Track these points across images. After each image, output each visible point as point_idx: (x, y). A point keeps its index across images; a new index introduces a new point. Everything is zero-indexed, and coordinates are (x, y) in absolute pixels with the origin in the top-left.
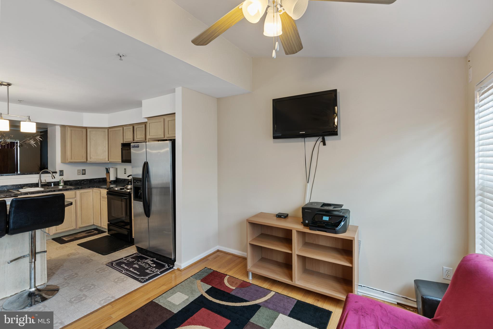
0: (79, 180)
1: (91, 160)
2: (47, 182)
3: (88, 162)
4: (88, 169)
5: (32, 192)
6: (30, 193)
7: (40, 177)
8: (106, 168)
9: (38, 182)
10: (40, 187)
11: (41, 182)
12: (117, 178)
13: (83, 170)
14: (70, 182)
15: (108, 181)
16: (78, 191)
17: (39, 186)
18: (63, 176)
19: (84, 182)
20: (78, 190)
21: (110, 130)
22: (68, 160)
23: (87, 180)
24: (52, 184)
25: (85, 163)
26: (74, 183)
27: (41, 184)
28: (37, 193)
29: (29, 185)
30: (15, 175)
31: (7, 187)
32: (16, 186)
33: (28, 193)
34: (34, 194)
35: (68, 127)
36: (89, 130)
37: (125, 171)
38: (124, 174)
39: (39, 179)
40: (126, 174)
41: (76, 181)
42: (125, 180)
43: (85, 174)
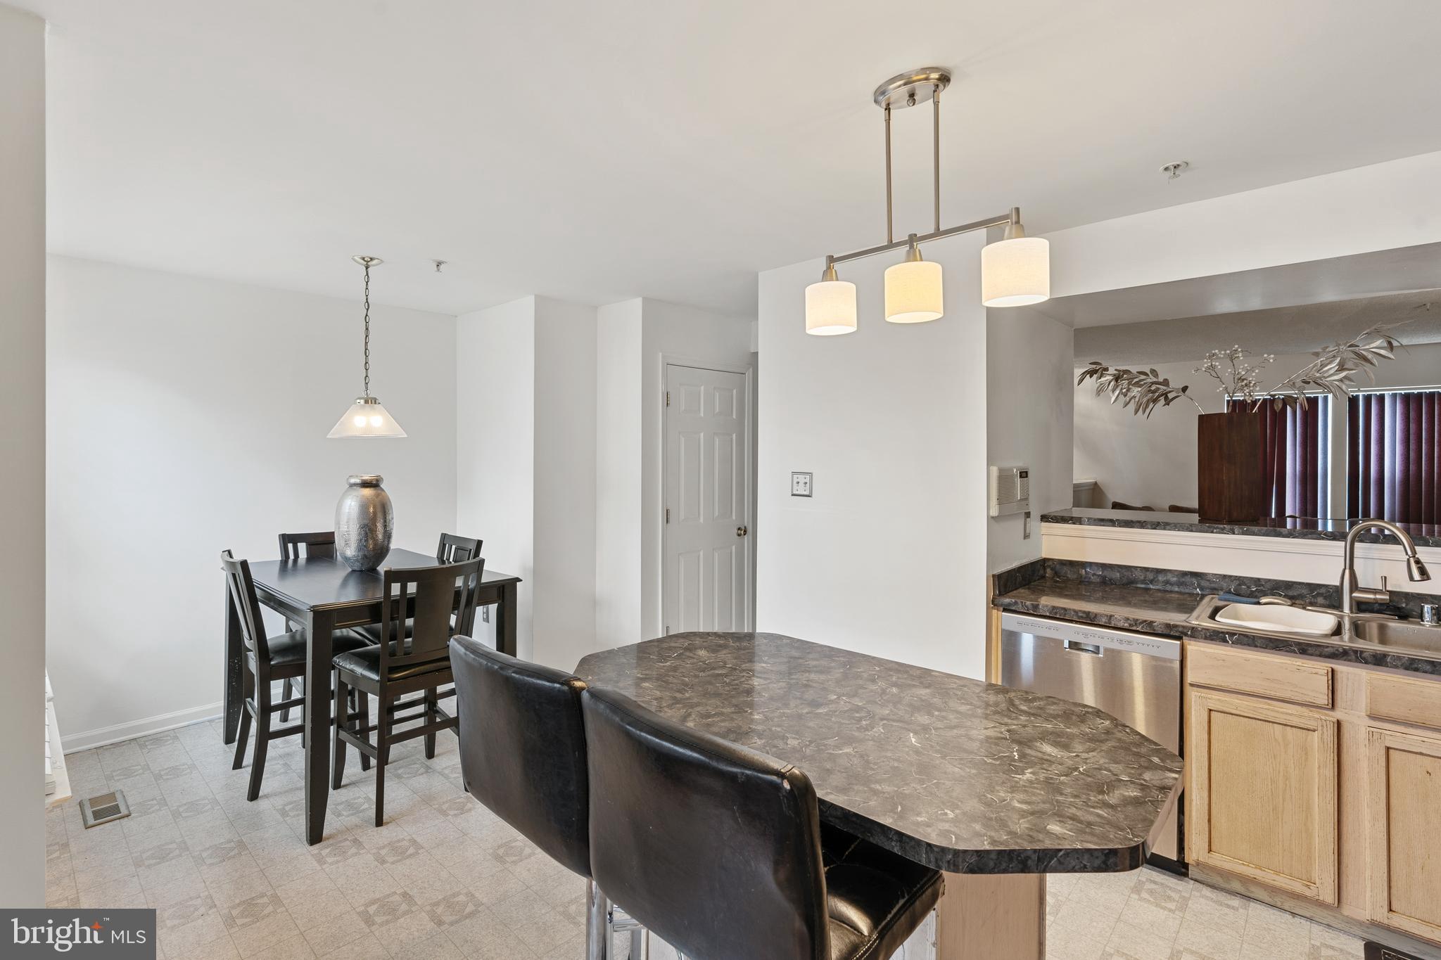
10: (1345, 610)
11: (1355, 587)
17: (1343, 608)
24: (1428, 607)
27: (1354, 595)
28: (1271, 645)
29: (1298, 593)
30: (1234, 534)
31: (1204, 583)
32: (1240, 585)
33: (1227, 633)
34: (1256, 646)
39: (1346, 569)
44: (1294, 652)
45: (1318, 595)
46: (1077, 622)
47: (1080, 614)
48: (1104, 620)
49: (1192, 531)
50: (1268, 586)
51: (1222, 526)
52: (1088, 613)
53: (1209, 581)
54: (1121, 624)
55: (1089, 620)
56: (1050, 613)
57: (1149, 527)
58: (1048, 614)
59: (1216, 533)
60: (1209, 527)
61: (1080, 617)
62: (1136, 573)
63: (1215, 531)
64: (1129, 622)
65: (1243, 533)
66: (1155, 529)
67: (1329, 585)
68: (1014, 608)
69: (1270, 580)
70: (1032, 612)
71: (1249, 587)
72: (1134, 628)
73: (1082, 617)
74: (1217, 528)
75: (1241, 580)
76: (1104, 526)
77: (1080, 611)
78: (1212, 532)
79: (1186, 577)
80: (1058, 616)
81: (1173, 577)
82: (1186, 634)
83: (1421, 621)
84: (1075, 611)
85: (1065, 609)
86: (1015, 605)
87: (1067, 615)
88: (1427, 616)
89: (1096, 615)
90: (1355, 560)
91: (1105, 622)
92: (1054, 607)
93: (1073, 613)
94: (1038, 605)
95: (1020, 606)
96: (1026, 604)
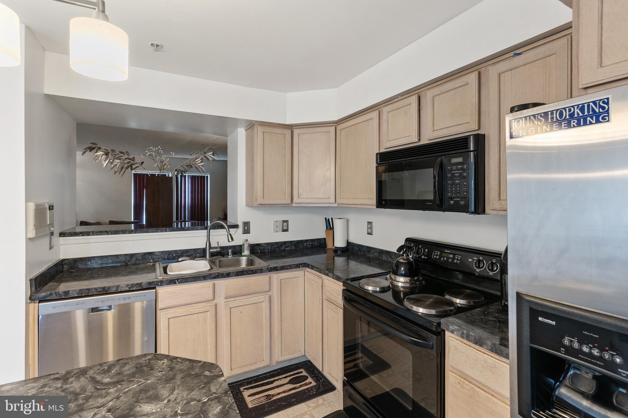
0: (276, 243)
1: (299, 201)
2: (221, 247)
3: (294, 205)
4: (294, 219)
5: (184, 278)
6: (179, 279)
7: (208, 236)
8: (326, 218)
9: (205, 247)
10: (208, 257)
11: (210, 248)
12: (348, 243)
13: (284, 221)
14: (261, 248)
15: (329, 245)
16: (276, 275)
17: (206, 257)
18: (249, 233)
19: (287, 247)
20: (276, 273)
21: (339, 127)
22: (256, 199)
23: (291, 242)
24: (229, 251)
25: (290, 206)
26: (269, 249)
27: (210, 251)
28: (194, 280)
29: (191, 253)
30: (167, 232)
31: (154, 257)
32: (169, 255)
33: (176, 279)
34: (188, 282)
35: (258, 126)
36: (296, 132)
37: (371, 228)
38: (368, 234)
39: (207, 241)
40: (372, 235)
41: (271, 245)
42: (369, 249)
43: (288, 231)
44: (201, 280)
45: (197, 253)
46: (96, 295)
47: (99, 290)
48: (114, 289)
49: (148, 232)
50: (180, 253)
51: (161, 229)
52: (103, 288)
53: (156, 255)
54: (124, 289)
55: (105, 291)
56: (78, 294)
57: (128, 233)
58: (76, 295)
60: (156, 230)
61: (98, 292)
62: (121, 258)
63: (159, 231)
64: (129, 286)
65: (170, 231)
66: (130, 233)
67: (201, 248)
68: (49, 298)
69: (180, 250)
70: (64, 297)
71: (173, 255)
72: (131, 289)
73: (100, 291)
75: (169, 253)
76: (102, 235)
77: (99, 288)
78: (158, 232)
79: (146, 255)
80: (84, 295)
81: (140, 257)
82: (158, 285)
83: (229, 256)
84: (95, 289)
85: (88, 289)
86: (50, 296)
87: (90, 293)
88: (230, 254)
89: (109, 288)
90: (210, 237)
91: (115, 291)
92: (81, 290)
93: (94, 290)
94: (69, 291)
95: (55, 295)
96: (59, 293)
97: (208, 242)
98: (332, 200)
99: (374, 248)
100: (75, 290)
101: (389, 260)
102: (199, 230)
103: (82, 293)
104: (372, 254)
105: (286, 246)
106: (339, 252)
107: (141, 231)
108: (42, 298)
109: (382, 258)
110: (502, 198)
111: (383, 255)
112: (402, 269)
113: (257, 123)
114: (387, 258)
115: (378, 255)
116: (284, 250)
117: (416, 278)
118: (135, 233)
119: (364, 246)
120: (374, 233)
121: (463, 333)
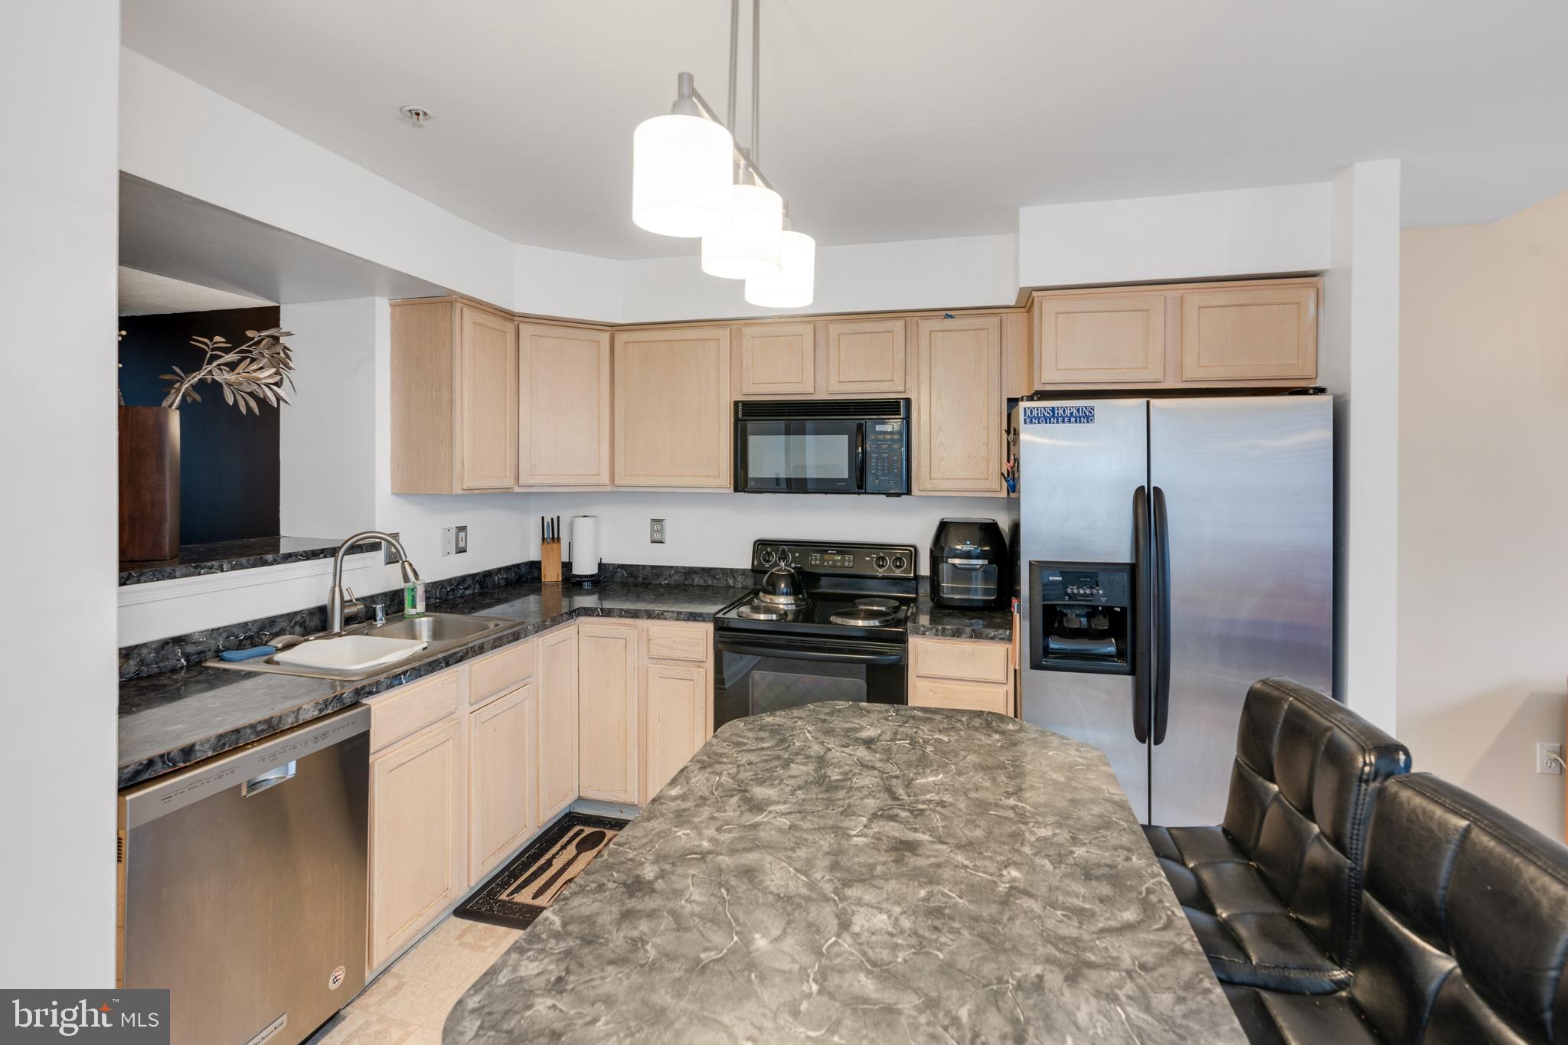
0: (449, 581)
2: (359, 601)
3: (517, 490)
4: (476, 521)
5: (414, 668)
6: (407, 671)
7: (337, 574)
8: (543, 518)
9: (328, 602)
10: (337, 629)
11: (343, 602)
13: (459, 529)
15: (551, 574)
16: (540, 640)
17: (333, 628)
19: (466, 589)
20: (541, 636)
22: (462, 478)
23: (473, 576)
24: (379, 607)
26: (436, 598)
27: (345, 610)
28: (430, 669)
29: (280, 627)
30: (222, 571)
31: (190, 649)
33: (402, 673)
34: (421, 676)
35: (465, 310)
36: (526, 330)
37: (661, 531)
38: (652, 542)
39: (334, 587)
40: (662, 542)
41: (440, 587)
42: (658, 571)
43: (465, 551)
47: (260, 728)
48: (290, 720)
49: (175, 577)
50: (255, 629)
51: (209, 564)
52: (268, 722)
53: (193, 643)
54: (309, 716)
55: (272, 729)
56: (214, 750)
58: (210, 754)
59: (204, 574)
60: (195, 567)
61: (258, 733)
63: (202, 571)
65: (233, 568)
67: (302, 611)
68: (146, 776)
69: (256, 621)
70: (182, 765)
71: (237, 637)
73: (262, 731)
74: (205, 567)
75: (228, 631)
77: (260, 722)
78: (199, 574)
79: (166, 647)
80: (227, 749)
81: (149, 654)
82: (371, 693)
83: (376, 621)
84: (252, 727)
85: (237, 731)
86: (148, 770)
87: (240, 741)
88: (379, 614)
89: (280, 717)
90: (343, 572)
91: (292, 723)
92: (220, 737)
93: (249, 731)
94: (193, 746)
95: (160, 765)
96: (171, 756)
97: (337, 589)
98: (605, 478)
99: (672, 567)
100: (208, 740)
101: (710, 583)
102: (300, 560)
103: (224, 745)
104: (666, 579)
105: (466, 586)
106: (586, 586)
107: (154, 575)
108: (130, 779)
109: (693, 582)
110: (932, 477)
111: (695, 576)
112: (783, 585)
113: (462, 300)
114: (705, 581)
115: (683, 578)
116: (462, 597)
117: (801, 596)
118: (138, 582)
119: (644, 567)
120: (668, 538)
121: (937, 631)
